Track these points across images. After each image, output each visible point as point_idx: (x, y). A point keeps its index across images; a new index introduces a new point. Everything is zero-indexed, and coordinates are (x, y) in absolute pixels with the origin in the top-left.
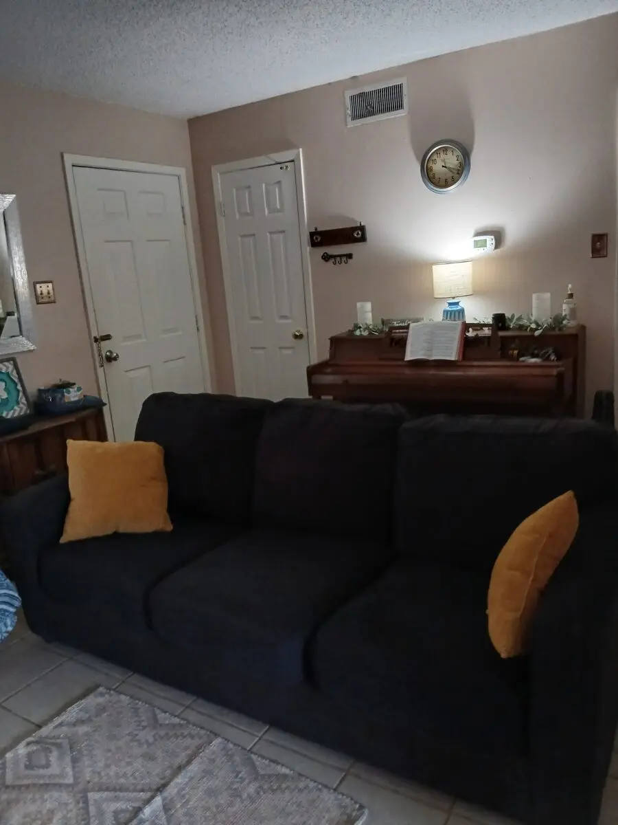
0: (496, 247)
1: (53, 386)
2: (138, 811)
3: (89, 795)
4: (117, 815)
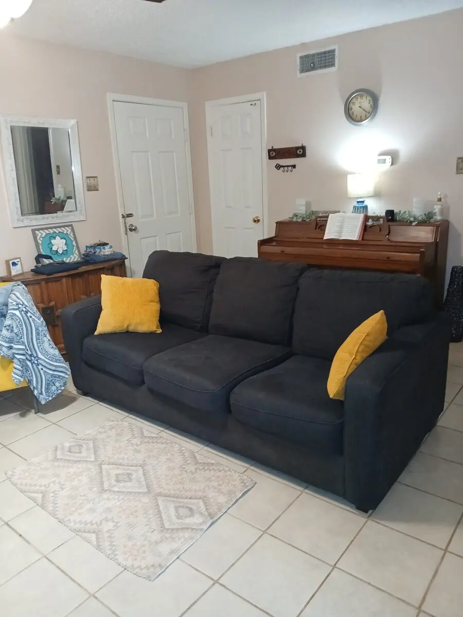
0: (392, 164)
1: (95, 244)
2: (129, 475)
3: (103, 466)
4: (117, 475)
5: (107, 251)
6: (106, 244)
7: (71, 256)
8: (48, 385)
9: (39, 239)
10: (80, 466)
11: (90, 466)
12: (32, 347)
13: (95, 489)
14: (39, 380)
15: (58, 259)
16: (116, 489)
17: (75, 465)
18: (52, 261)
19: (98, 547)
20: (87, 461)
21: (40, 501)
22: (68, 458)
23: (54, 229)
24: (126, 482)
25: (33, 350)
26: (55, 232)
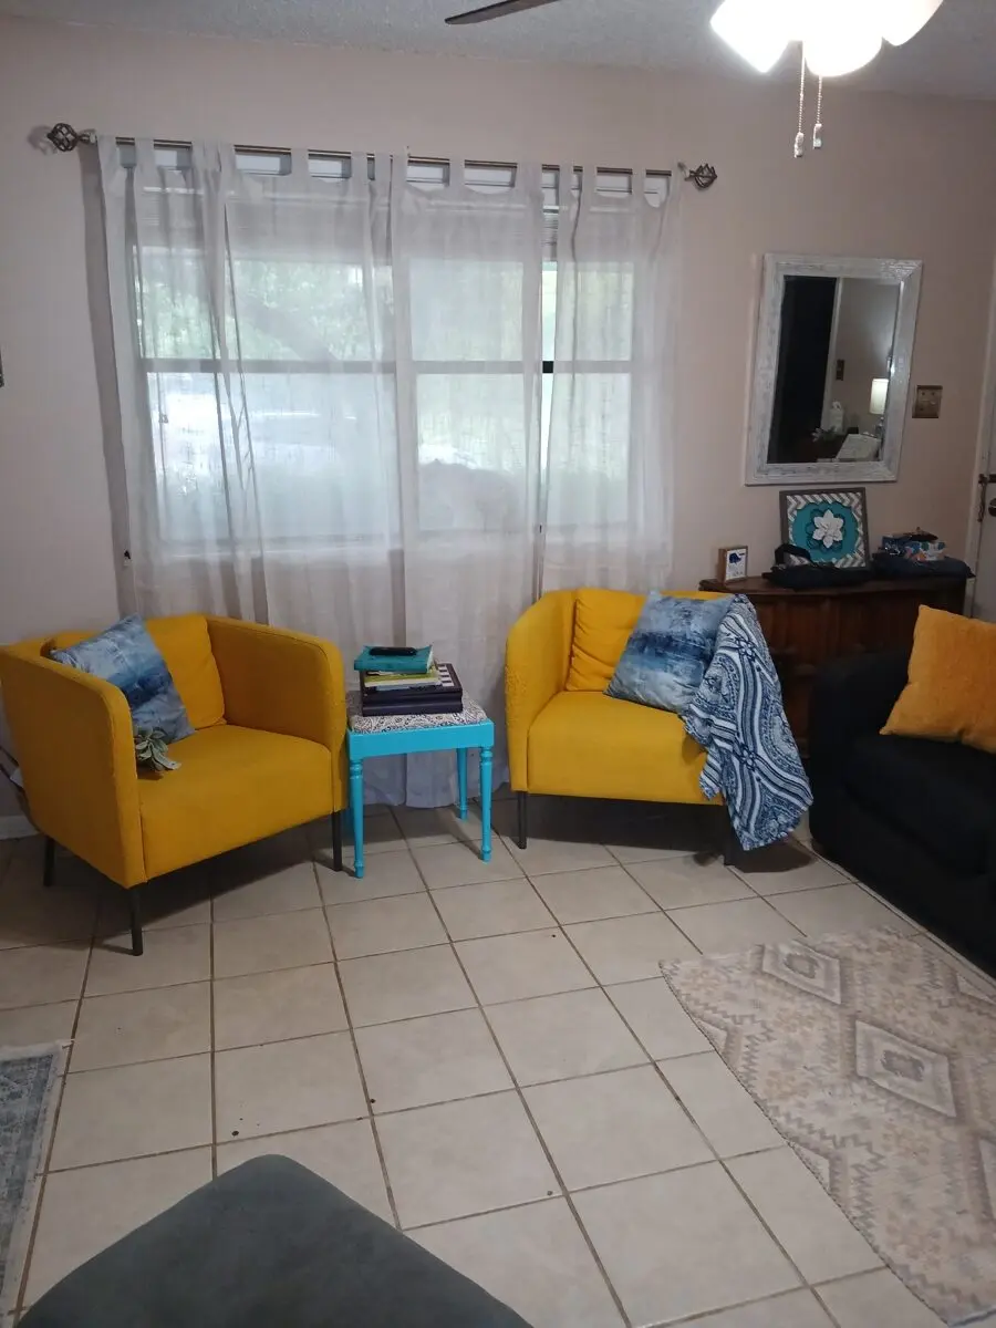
1: (907, 535)
2: (917, 1064)
3: (858, 1023)
4: (888, 1054)
5: (931, 554)
6: (932, 538)
7: (848, 556)
8: (763, 815)
9: (791, 513)
10: (809, 1004)
11: (829, 1011)
12: (748, 730)
13: (837, 1066)
14: (749, 801)
15: (819, 559)
16: (884, 1084)
17: (798, 999)
18: (806, 562)
19: (833, 1191)
20: (825, 1000)
21: (721, 1044)
22: (784, 978)
23: (824, 495)
24: (909, 1076)
25: (749, 738)
26: (825, 501)
